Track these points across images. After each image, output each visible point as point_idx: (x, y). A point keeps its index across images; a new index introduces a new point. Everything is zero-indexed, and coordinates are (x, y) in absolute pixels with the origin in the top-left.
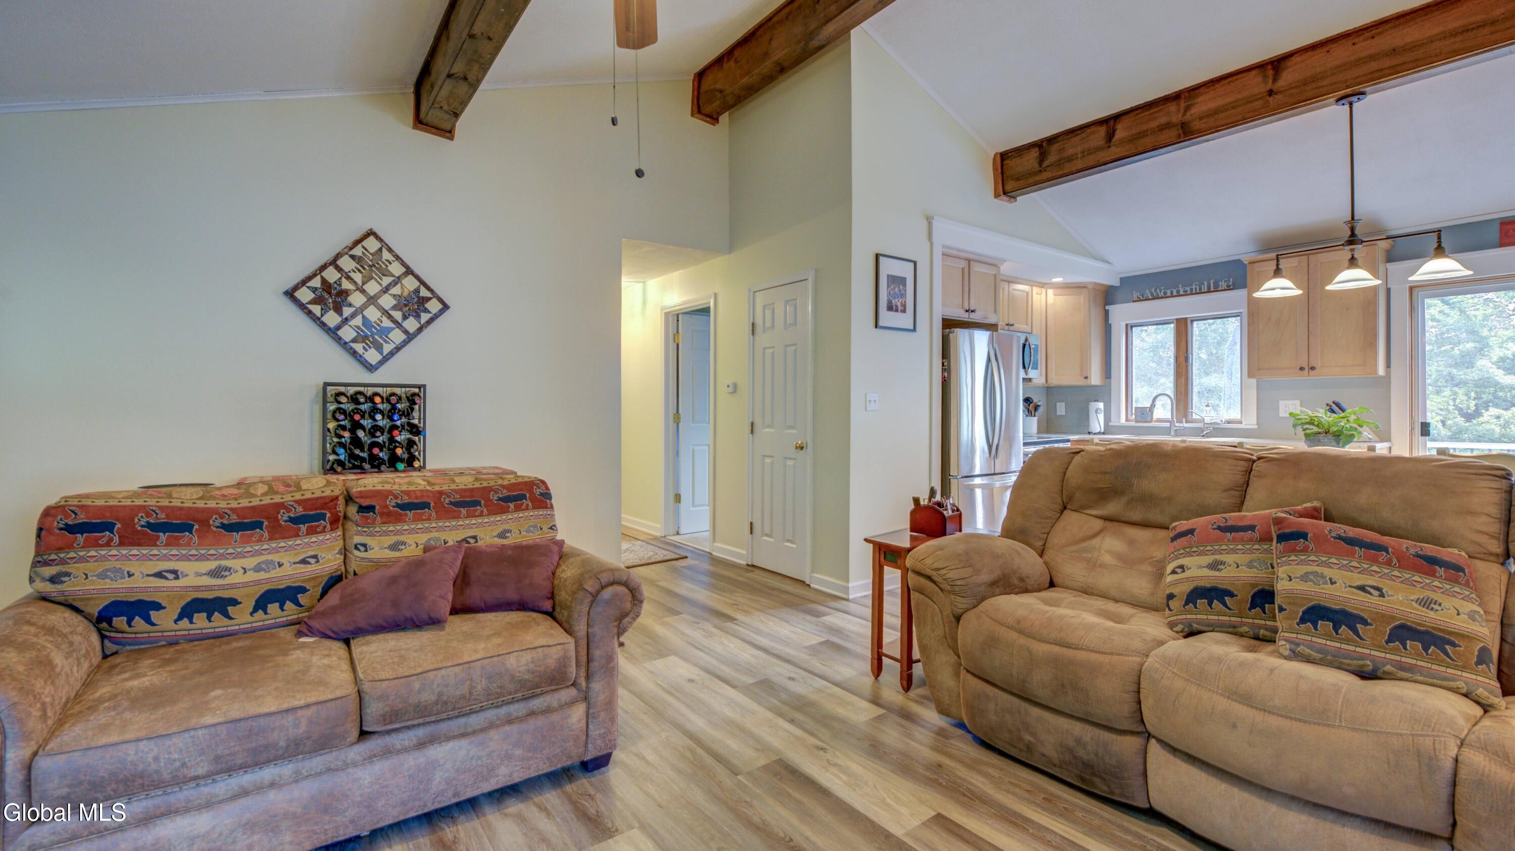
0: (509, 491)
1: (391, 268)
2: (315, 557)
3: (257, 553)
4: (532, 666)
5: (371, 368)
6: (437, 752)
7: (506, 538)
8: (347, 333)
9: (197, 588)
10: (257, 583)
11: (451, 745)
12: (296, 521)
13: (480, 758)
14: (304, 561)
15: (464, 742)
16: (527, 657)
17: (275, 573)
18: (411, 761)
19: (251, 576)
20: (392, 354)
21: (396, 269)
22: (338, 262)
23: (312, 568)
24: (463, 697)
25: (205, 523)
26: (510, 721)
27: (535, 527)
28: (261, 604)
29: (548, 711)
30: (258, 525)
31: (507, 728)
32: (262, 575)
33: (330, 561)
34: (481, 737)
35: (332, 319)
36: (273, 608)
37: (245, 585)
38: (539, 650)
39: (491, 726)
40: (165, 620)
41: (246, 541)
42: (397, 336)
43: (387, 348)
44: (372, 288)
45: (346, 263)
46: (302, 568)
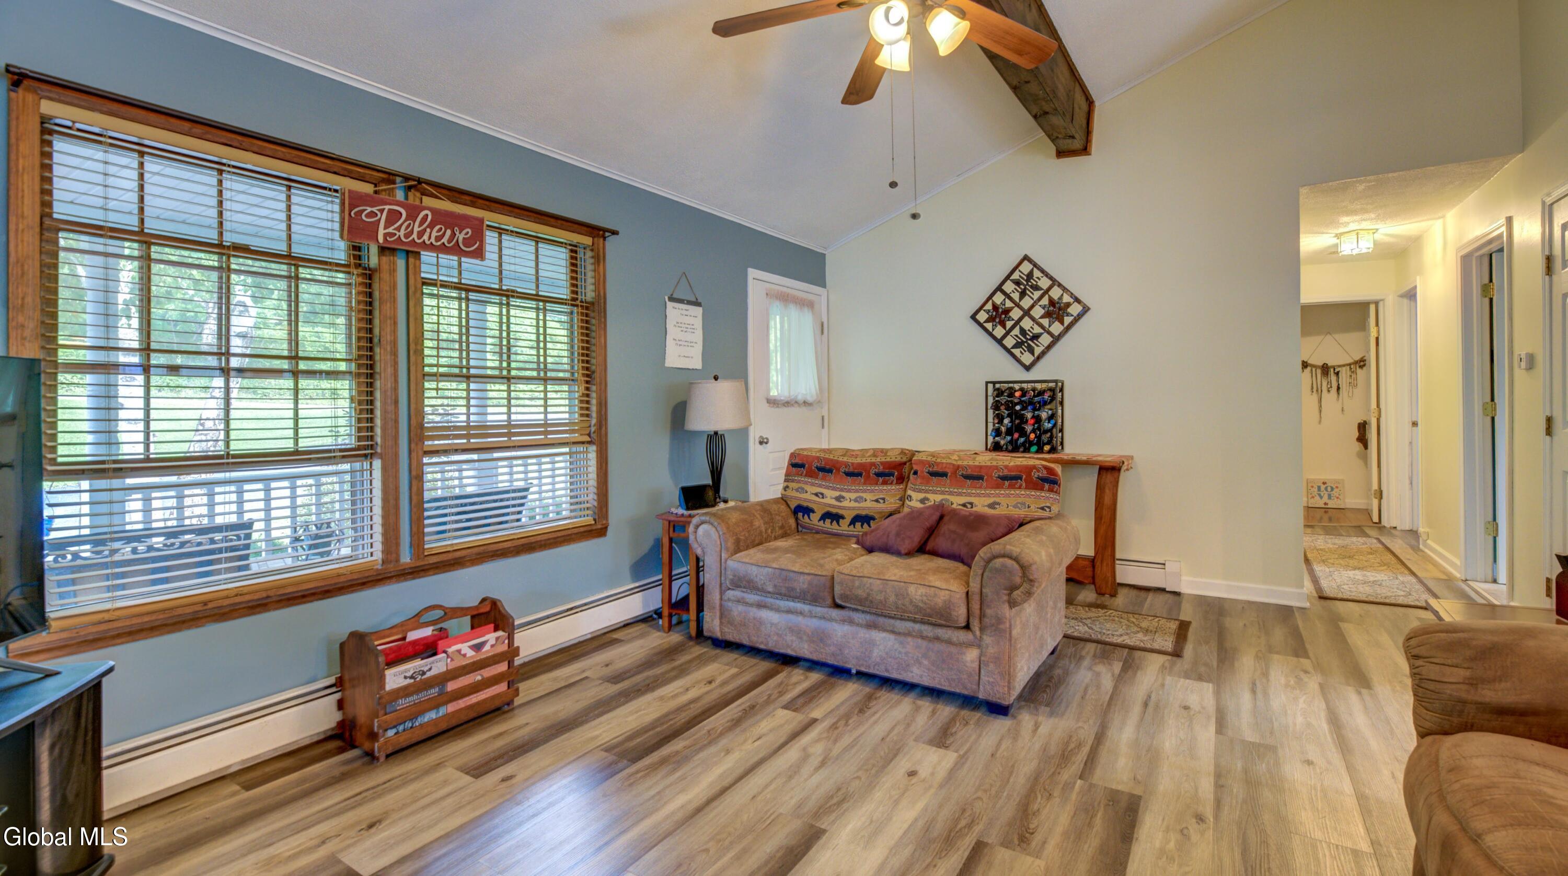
0: (1009, 471)
1: (1040, 284)
2: (883, 499)
3: (857, 491)
4: (925, 598)
5: (1028, 368)
6: (877, 636)
7: (995, 508)
8: (1009, 342)
9: (830, 505)
10: (854, 508)
11: (884, 635)
12: (878, 475)
13: (900, 653)
14: (877, 501)
15: (892, 637)
16: (922, 590)
17: (863, 505)
18: (863, 634)
19: (853, 504)
20: (1043, 353)
21: (1044, 283)
22: (1003, 287)
23: (881, 506)
24: (881, 602)
25: (838, 470)
26: (923, 638)
27: (1024, 504)
28: (853, 522)
29: (949, 642)
30: (860, 475)
31: (920, 641)
32: (856, 505)
33: (892, 503)
34: (902, 638)
35: (999, 332)
36: (858, 525)
37: (849, 508)
38: (933, 589)
39: (908, 634)
40: (815, 517)
41: (853, 483)
42: (1045, 340)
43: (1038, 351)
44: (1026, 303)
45: (1009, 287)
46: (875, 505)
